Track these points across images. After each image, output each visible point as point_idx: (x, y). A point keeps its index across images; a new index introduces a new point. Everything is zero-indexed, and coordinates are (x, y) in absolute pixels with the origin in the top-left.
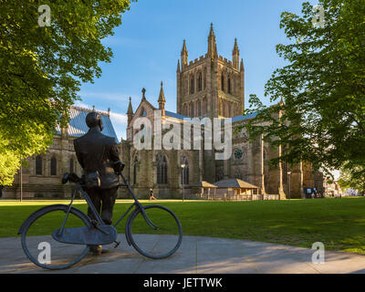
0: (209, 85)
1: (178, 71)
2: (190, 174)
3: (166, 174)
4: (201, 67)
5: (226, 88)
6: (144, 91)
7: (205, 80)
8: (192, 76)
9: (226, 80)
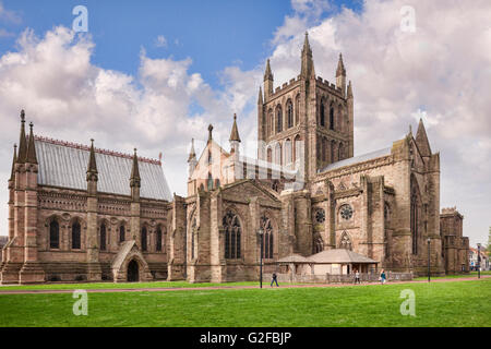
0: (302, 118)
1: (260, 101)
2: (275, 243)
3: (239, 244)
4: (291, 94)
5: (328, 122)
6: (211, 128)
7: (297, 112)
8: (279, 106)
9: (327, 110)
